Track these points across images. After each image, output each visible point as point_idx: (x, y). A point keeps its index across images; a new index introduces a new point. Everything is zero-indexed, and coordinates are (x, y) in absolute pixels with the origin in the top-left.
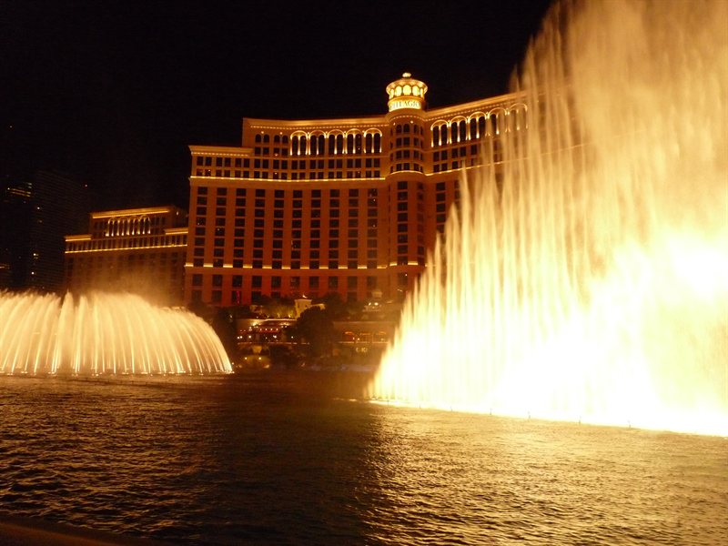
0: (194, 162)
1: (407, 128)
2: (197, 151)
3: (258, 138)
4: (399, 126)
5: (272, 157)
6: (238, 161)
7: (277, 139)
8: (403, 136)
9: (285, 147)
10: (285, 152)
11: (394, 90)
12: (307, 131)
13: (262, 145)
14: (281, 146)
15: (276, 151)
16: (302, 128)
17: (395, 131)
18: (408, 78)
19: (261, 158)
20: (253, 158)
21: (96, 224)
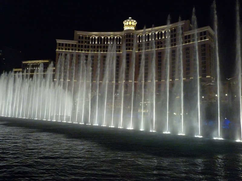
0: (58, 45)
1: (130, 36)
2: (59, 41)
3: (80, 37)
4: (127, 35)
5: (84, 44)
6: (73, 45)
7: (86, 38)
8: (128, 38)
9: (89, 41)
11: (126, 23)
12: (96, 36)
13: (81, 40)
15: (86, 42)
18: (130, 19)
19: (81, 44)
20: (78, 44)
21: (24, 65)
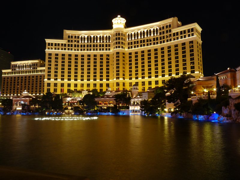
0: (47, 45)
1: (119, 34)
2: (48, 41)
3: (69, 37)
4: (117, 33)
5: (73, 43)
6: (62, 44)
7: (75, 37)
8: (118, 37)
9: (78, 40)
10: (78, 42)
11: (114, 21)
12: (85, 34)
13: (70, 39)
14: (77, 40)
15: (75, 41)
16: (84, 34)
17: (115, 35)
18: (119, 17)
19: (70, 43)
20: (67, 43)
21: (13, 66)
